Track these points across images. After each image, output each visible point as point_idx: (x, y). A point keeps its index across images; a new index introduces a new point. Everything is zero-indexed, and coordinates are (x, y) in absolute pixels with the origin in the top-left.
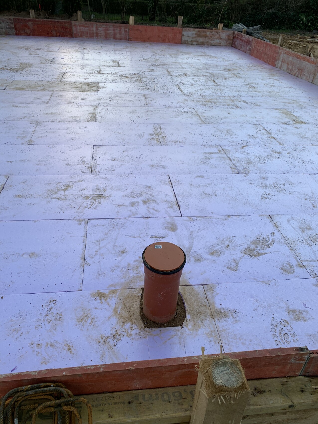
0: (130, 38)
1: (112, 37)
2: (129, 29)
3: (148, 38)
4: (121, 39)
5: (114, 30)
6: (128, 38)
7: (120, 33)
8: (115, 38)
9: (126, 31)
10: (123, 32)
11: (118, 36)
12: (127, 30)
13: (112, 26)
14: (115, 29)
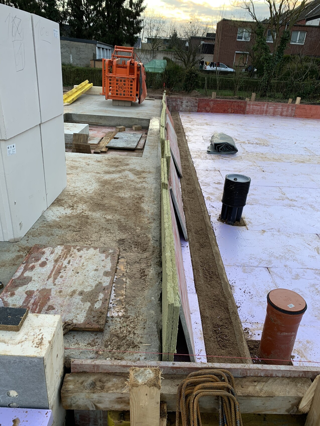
0: (295, 115)
1: (279, 114)
2: (296, 108)
3: (312, 116)
4: (287, 116)
5: (282, 109)
6: (293, 115)
7: (287, 111)
8: (281, 115)
9: (292, 110)
10: (290, 110)
11: (285, 113)
12: (294, 108)
13: (281, 105)
14: (284, 108)
